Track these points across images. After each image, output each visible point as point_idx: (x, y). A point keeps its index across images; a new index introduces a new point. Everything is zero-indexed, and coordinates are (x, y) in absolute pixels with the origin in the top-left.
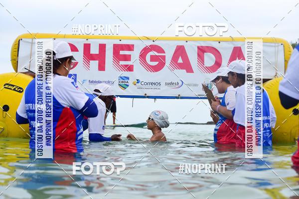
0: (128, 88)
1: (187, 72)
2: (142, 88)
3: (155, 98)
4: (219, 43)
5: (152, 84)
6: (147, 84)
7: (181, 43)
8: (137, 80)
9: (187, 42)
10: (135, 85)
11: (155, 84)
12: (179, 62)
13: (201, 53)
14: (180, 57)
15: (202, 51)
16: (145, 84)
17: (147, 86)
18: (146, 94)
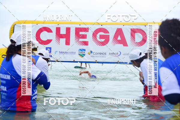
0: (85, 57)
1: (124, 46)
2: (94, 57)
3: (103, 63)
4: (145, 26)
5: (100, 54)
6: (97, 54)
7: (119, 27)
8: (91, 51)
9: (124, 26)
10: (89, 54)
11: (102, 54)
12: (118, 39)
13: (133, 33)
14: (119, 36)
15: (134, 32)
16: (96, 54)
17: (97, 55)
18: (96, 61)
